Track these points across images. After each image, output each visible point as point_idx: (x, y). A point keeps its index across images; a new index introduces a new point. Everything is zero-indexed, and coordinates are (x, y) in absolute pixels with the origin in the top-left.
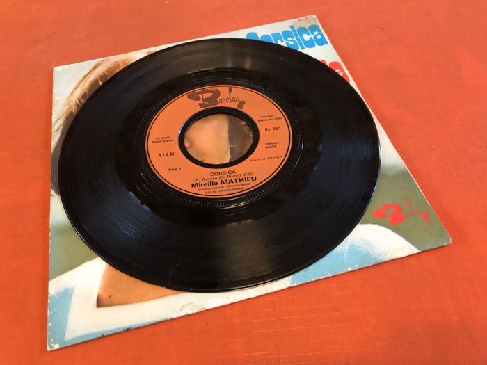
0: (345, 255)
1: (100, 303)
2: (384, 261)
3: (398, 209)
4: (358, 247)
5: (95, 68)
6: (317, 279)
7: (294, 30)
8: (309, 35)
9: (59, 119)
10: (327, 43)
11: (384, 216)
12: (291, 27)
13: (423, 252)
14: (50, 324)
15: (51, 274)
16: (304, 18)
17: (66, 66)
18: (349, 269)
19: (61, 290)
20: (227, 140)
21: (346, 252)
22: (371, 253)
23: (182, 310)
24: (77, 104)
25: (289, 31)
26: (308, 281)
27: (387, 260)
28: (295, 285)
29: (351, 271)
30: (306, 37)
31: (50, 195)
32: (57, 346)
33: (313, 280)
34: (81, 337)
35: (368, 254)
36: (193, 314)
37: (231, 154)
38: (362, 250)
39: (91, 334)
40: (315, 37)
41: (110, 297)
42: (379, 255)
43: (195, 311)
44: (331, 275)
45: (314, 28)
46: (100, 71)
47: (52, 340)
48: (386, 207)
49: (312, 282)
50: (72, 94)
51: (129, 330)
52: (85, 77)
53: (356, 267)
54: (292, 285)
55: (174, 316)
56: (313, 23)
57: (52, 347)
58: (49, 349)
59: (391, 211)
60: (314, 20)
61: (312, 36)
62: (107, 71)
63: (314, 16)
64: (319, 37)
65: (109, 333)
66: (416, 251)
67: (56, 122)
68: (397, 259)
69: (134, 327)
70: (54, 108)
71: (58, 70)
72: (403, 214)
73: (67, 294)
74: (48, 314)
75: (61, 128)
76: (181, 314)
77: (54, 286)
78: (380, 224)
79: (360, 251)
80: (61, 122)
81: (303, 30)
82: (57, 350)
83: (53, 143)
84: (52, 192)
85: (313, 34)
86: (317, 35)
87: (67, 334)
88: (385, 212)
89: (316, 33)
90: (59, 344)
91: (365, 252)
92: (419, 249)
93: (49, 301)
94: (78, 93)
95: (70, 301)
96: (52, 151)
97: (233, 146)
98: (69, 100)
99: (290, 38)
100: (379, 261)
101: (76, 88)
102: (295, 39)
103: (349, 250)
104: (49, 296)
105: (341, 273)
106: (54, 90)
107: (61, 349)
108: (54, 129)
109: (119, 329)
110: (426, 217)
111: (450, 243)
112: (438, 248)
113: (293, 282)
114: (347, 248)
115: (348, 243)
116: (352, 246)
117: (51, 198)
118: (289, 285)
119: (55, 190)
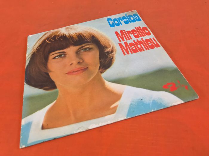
0: (151, 104)
1: (43, 128)
2: (168, 107)
3: (174, 85)
4: (156, 101)
5: (45, 35)
6: (138, 115)
7: (127, 16)
9: (29, 55)
10: (141, 20)
11: (168, 88)
12: (126, 15)
13: (186, 102)
14: (21, 137)
15: (23, 116)
16: (131, 11)
17: (33, 35)
18: (153, 111)
19: (27, 122)
20: (99, 58)
21: (151, 103)
22: (162, 103)
23: (78, 130)
24: (37, 49)
25: (125, 17)
26: (134, 116)
27: (170, 106)
28: (128, 118)
29: (153, 112)
30: (132, 18)
32: (24, 146)
33: (136, 115)
34: (34, 142)
35: (161, 104)
37: (100, 64)
38: (158, 102)
39: (39, 141)
40: (136, 18)
41: (47, 125)
42: (166, 104)
43: (84, 130)
44: (144, 113)
45: (135, 15)
46: (46, 36)
47: (22, 144)
48: (169, 84)
49: (136, 117)
50: (34, 45)
51: (55, 139)
52: (40, 38)
53: (156, 110)
54: (127, 118)
55: (75, 132)
56: (135, 13)
58: (20, 147)
59: (171, 86)
60: (135, 12)
62: (49, 36)
63: (135, 10)
65: (46, 140)
66: (183, 102)
69: (57, 138)
70: (27, 51)
71: (30, 36)
73: (29, 125)
74: (21, 133)
75: (30, 58)
76: (78, 131)
78: (166, 91)
79: (157, 103)
80: (30, 56)
81: (130, 16)
82: (24, 148)
83: (26, 64)
84: (25, 83)
85: (135, 17)
86: (137, 17)
87: (28, 141)
88: (168, 86)
89: (136, 17)
90: (25, 145)
91: (159, 103)
92: (184, 101)
93: (21, 127)
94: (37, 45)
95: (30, 127)
96: (26, 67)
97: (101, 61)
98: (33, 48)
99: (125, 19)
100: (166, 107)
101: (36, 43)
102: (127, 19)
103: (152, 102)
104: (22, 125)
105: (149, 112)
106: (28, 44)
107: (25, 148)
108: (27, 59)
109: (51, 138)
110: (187, 87)
111: (198, 98)
112: (193, 100)
113: (127, 117)
114: (151, 101)
115: (152, 100)
116: (154, 101)
117: (24, 86)
118: (125, 118)
119: (26, 83)
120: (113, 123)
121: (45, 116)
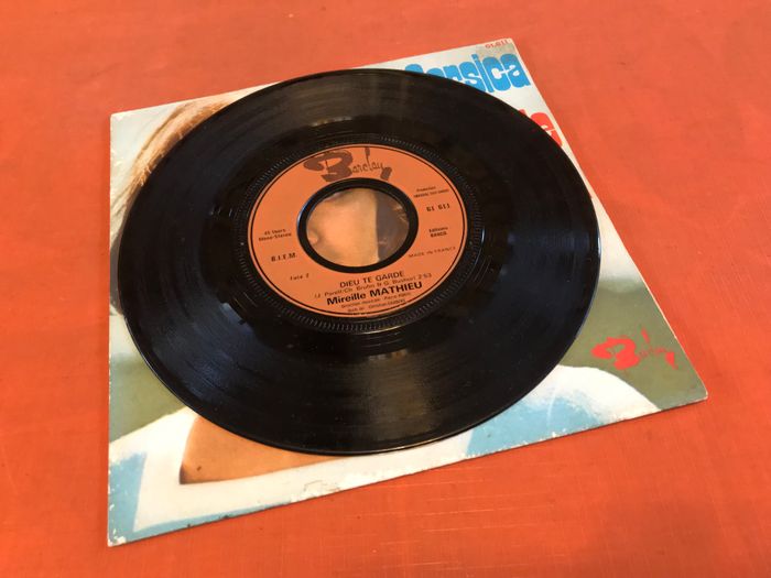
0: (549, 414)
1: (184, 478)
2: (605, 423)
3: (630, 344)
4: (568, 402)
5: (174, 116)
6: (505, 448)
7: (478, 62)
8: (501, 69)
9: (120, 197)
10: (528, 84)
11: (608, 356)
12: (474, 56)
13: (664, 411)
14: (111, 507)
15: (112, 433)
16: (494, 43)
17: (129, 113)
18: (554, 435)
19: (127, 457)
20: (374, 232)
21: (550, 409)
22: (587, 411)
23: (305, 490)
24: (147, 173)
25: (471, 64)
27: (611, 422)
28: (474, 456)
30: (497, 74)
31: (108, 313)
32: (122, 540)
33: (500, 450)
34: (158, 527)
35: (582, 413)
36: (322, 497)
37: (380, 255)
38: (574, 406)
39: (173, 523)
40: (511, 73)
41: (199, 468)
42: (598, 414)
43: (325, 493)
44: (526, 443)
45: (508, 59)
46: (181, 121)
47: (115, 531)
48: (611, 342)
50: (139, 157)
51: (226, 518)
52: (159, 130)
53: (565, 432)
54: (469, 457)
55: (294, 500)
56: (507, 50)
57: (114, 541)
58: (110, 544)
59: (619, 348)
60: (509, 46)
61: (506, 72)
62: (193, 122)
63: (510, 40)
64: (516, 73)
65: (197, 523)
66: (654, 409)
67: (116, 201)
68: (625, 421)
69: (235, 514)
70: (112, 178)
71: (118, 118)
72: (637, 353)
73: (135, 464)
74: (109, 492)
75: (124, 210)
76: (305, 496)
77: (118, 451)
78: (602, 368)
79: (571, 408)
80: (123, 201)
81: (491, 62)
82: (123, 545)
83: (112, 233)
84: (112, 309)
85: (507, 68)
86: (514, 70)
87: (136, 522)
88: (609, 350)
89: (512, 67)
90: (126, 536)
91: (578, 409)
92: (658, 406)
93: (109, 472)
94: (149, 156)
95: (141, 472)
97: (381, 243)
98: (135, 167)
99: (471, 75)
100: (599, 424)
101: (145, 148)
102: (480, 77)
103: (554, 405)
104: (110, 465)
105: (541, 440)
106: (112, 151)
107: (128, 544)
108: (113, 211)
109: (212, 516)
110: (671, 358)
111: (706, 398)
112: (688, 405)
113: (470, 452)
114: (551, 403)
115: (554, 396)
116: (559, 399)
117: (111, 317)
118: (463, 456)
119: (116, 306)
120: (423, 472)
121: (190, 436)
